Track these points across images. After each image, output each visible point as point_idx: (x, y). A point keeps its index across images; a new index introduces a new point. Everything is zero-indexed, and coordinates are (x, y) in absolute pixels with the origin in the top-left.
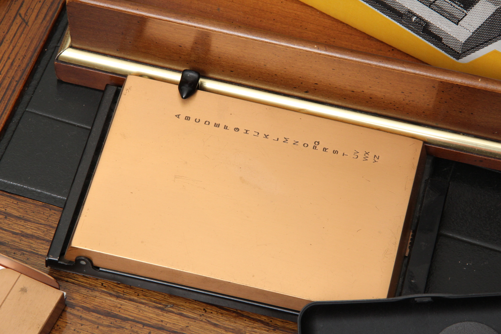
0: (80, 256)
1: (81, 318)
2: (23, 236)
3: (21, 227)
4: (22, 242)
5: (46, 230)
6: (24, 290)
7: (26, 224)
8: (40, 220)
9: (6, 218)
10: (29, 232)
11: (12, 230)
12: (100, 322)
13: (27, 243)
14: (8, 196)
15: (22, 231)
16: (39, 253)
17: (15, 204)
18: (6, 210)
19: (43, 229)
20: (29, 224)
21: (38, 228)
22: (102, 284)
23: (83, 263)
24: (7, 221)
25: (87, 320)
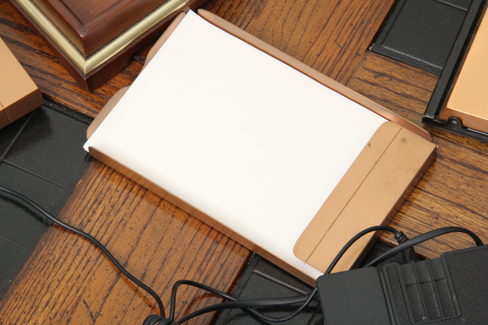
0: (453, 117)
1: (448, 168)
2: (404, 96)
3: (403, 88)
4: (403, 101)
5: (423, 93)
6: (404, 140)
7: (407, 86)
8: (419, 84)
9: (390, 80)
10: (409, 93)
11: (395, 91)
12: (465, 172)
13: (406, 102)
14: (393, 62)
15: (403, 92)
16: (417, 111)
17: (399, 69)
18: (391, 73)
19: (420, 91)
20: (409, 86)
21: (416, 91)
22: (468, 142)
23: (455, 122)
24: (391, 83)
25: (453, 170)
